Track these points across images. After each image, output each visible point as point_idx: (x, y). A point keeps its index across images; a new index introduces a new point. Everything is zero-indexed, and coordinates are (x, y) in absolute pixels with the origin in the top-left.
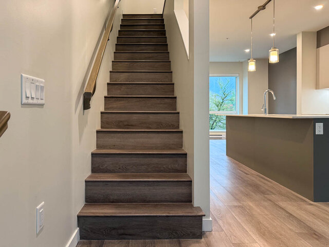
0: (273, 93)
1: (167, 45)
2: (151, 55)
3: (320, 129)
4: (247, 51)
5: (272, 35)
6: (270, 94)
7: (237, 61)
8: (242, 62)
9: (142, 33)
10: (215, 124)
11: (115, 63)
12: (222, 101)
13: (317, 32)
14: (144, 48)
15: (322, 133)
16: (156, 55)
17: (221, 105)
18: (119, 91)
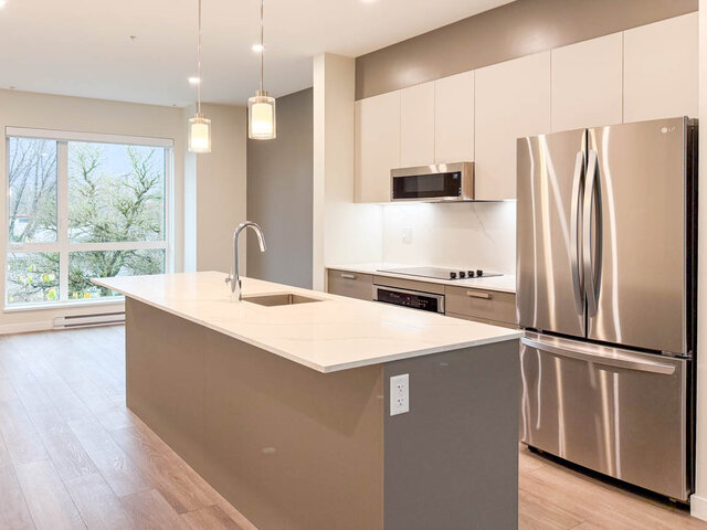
0: (259, 234)
3: (400, 395)
4: (194, 81)
5: (258, 48)
6: (251, 235)
7: (169, 103)
8: (181, 109)
10: (119, 259)
12: (136, 200)
13: (357, 59)
15: (406, 408)
17: (134, 210)
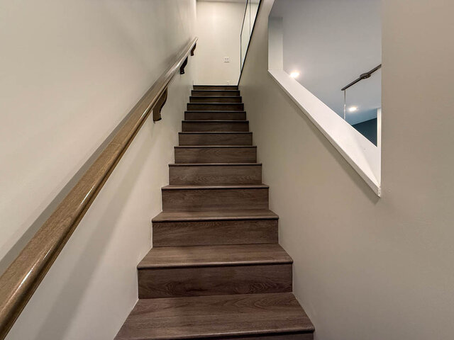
1: (248, 122)
2: (228, 137)
9: (215, 107)
11: (179, 150)
14: (219, 126)
16: (235, 136)
18: (180, 201)
